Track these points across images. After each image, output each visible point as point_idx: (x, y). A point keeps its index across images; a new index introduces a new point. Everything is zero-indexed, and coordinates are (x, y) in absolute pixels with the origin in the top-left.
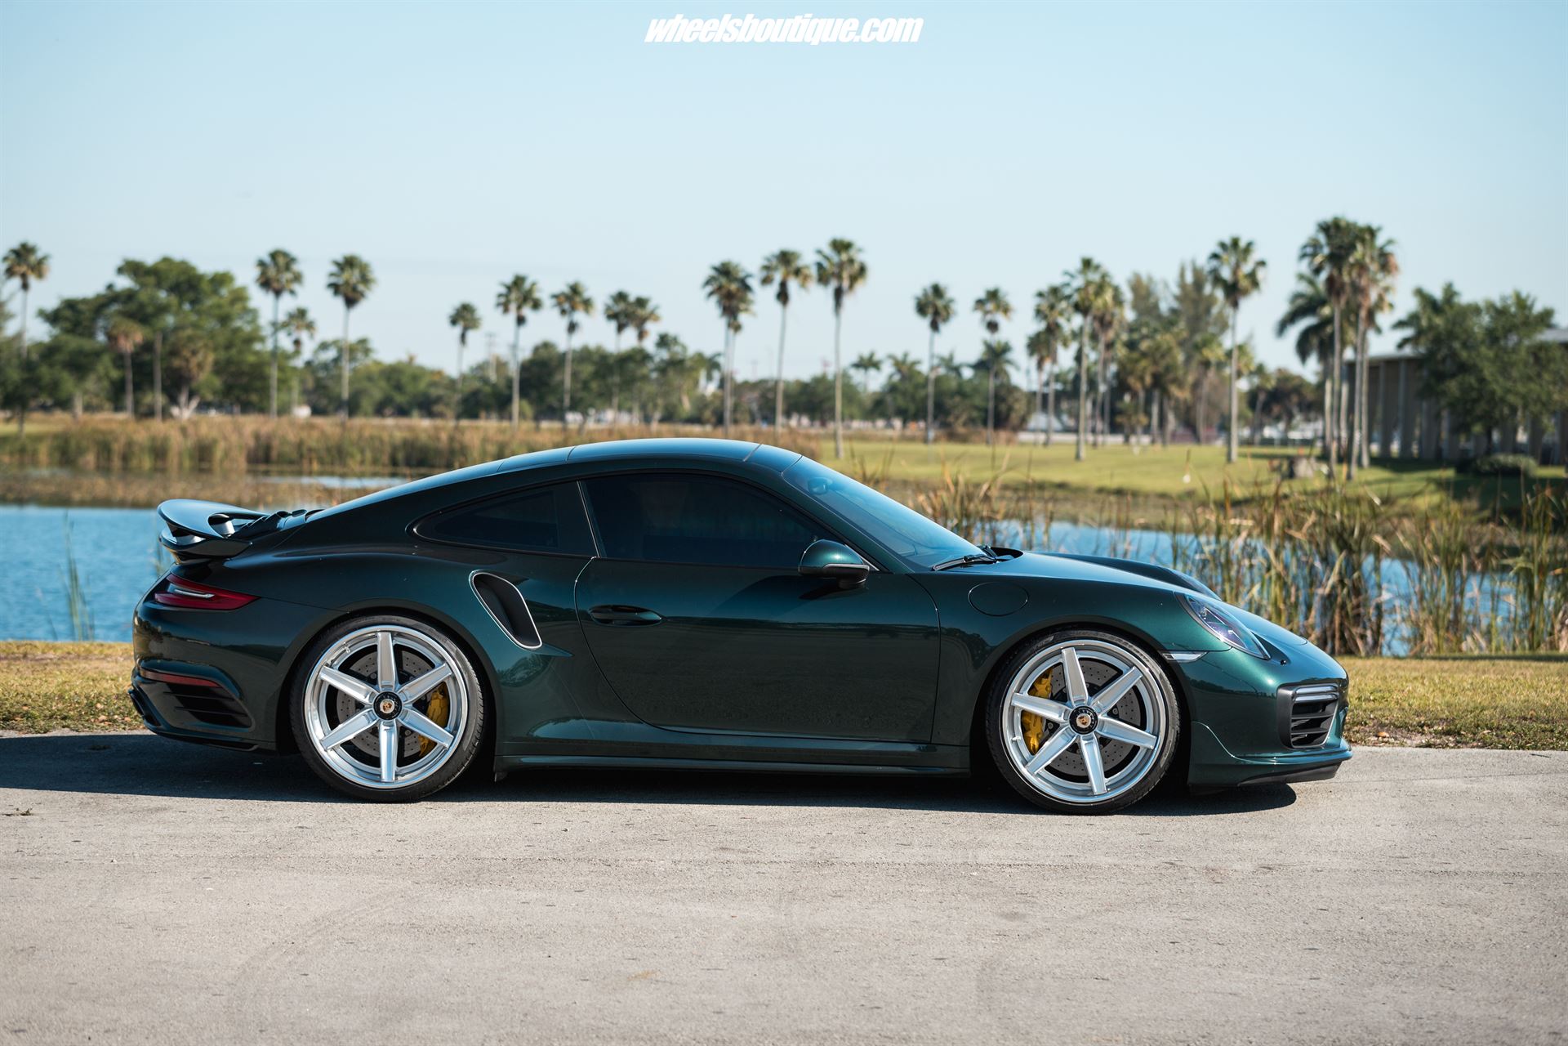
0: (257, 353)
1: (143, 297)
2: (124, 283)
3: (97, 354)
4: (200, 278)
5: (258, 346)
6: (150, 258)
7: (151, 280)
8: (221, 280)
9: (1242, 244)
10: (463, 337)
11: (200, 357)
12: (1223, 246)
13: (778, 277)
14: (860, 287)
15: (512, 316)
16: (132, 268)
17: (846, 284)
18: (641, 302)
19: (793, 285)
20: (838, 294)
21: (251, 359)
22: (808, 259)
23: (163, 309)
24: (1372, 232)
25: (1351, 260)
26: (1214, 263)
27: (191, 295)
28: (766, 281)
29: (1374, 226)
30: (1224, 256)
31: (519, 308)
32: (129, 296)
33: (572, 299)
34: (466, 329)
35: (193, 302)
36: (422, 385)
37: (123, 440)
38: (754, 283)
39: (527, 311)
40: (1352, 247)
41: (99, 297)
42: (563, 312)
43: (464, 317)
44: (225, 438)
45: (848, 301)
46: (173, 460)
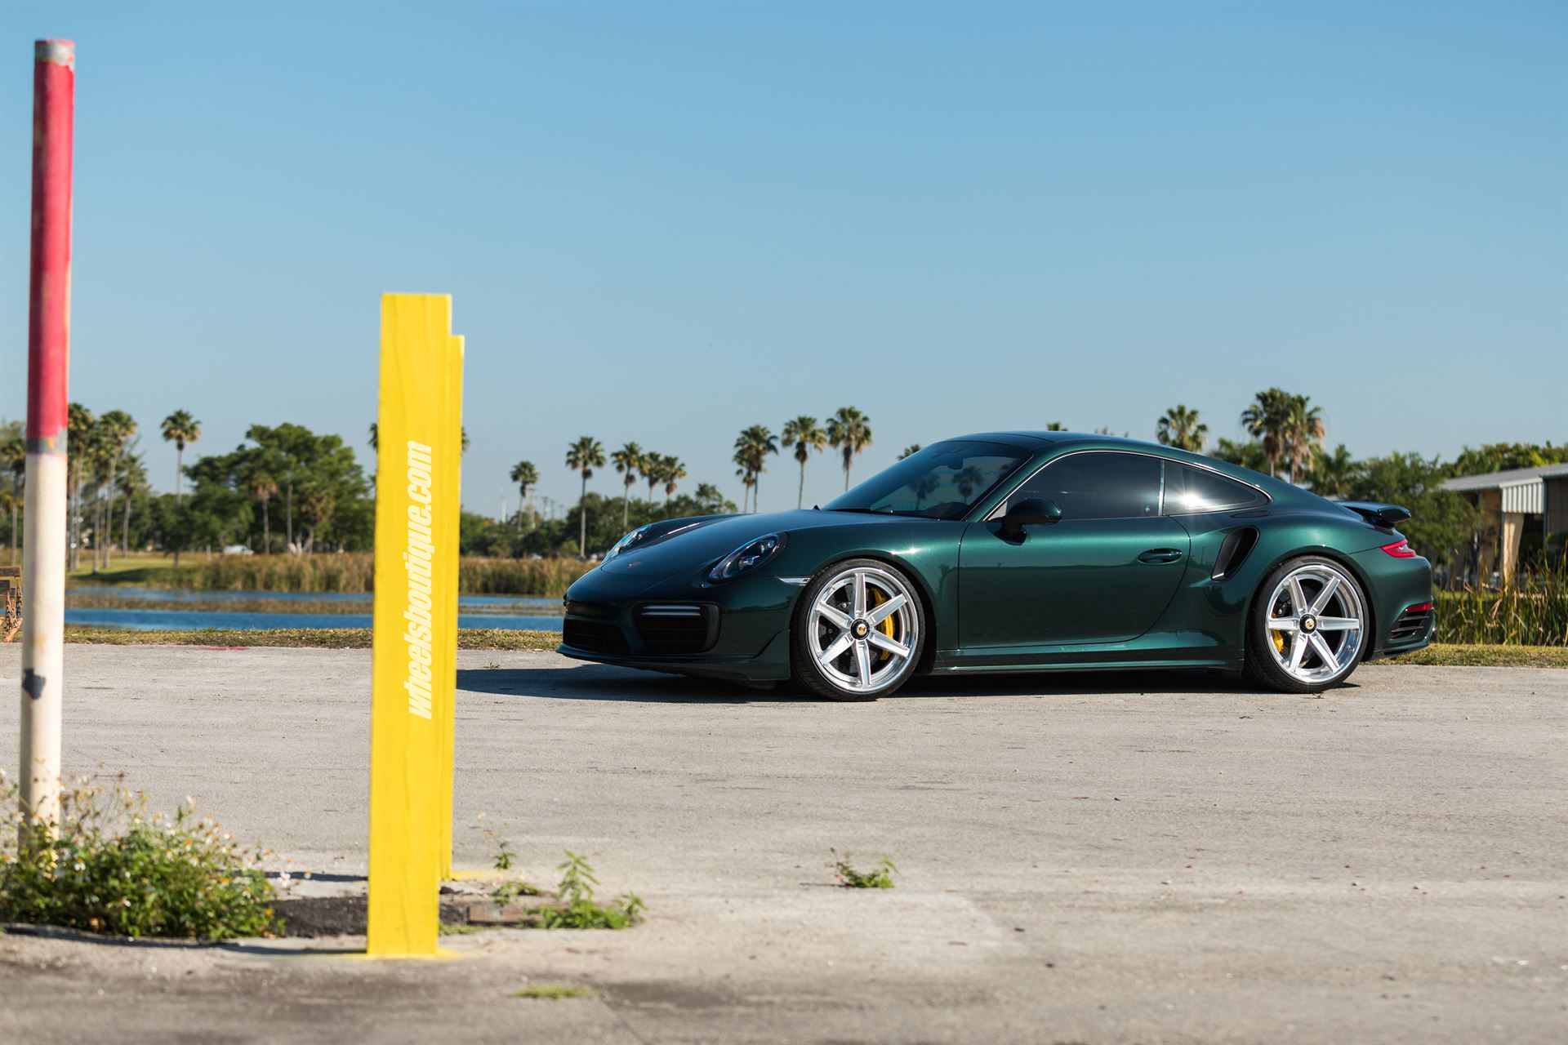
0: (360, 502)
1: (269, 455)
2: (252, 445)
3: (240, 501)
4: (315, 440)
5: (361, 496)
6: (273, 425)
7: (276, 442)
8: (330, 442)
9: (1187, 412)
10: (523, 490)
11: (322, 505)
12: (1171, 413)
13: (797, 438)
14: (864, 447)
15: (579, 471)
16: (258, 433)
17: (853, 447)
18: (670, 461)
19: (809, 447)
20: (847, 453)
21: (356, 506)
22: (821, 425)
23: (285, 466)
24: (1302, 402)
25: (1285, 424)
26: (1164, 426)
27: (306, 455)
28: (786, 443)
29: (1304, 396)
30: (1173, 422)
31: (585, 464)
32: (258, 455)
33: (628, 457)
34: (525, 483)
35: (308, 461)
36: (479, 530)
37: (265, 570)
38: (777, 444)
39: (591, 466)
40: (1286, 415)
41: (231, 455)
42: (620, 468)
43: (524, 474)
44: (348, 569)
45: (855, 457)
46: (306, 585)
